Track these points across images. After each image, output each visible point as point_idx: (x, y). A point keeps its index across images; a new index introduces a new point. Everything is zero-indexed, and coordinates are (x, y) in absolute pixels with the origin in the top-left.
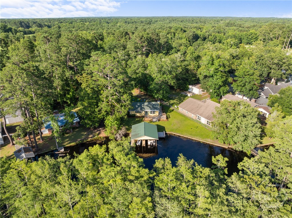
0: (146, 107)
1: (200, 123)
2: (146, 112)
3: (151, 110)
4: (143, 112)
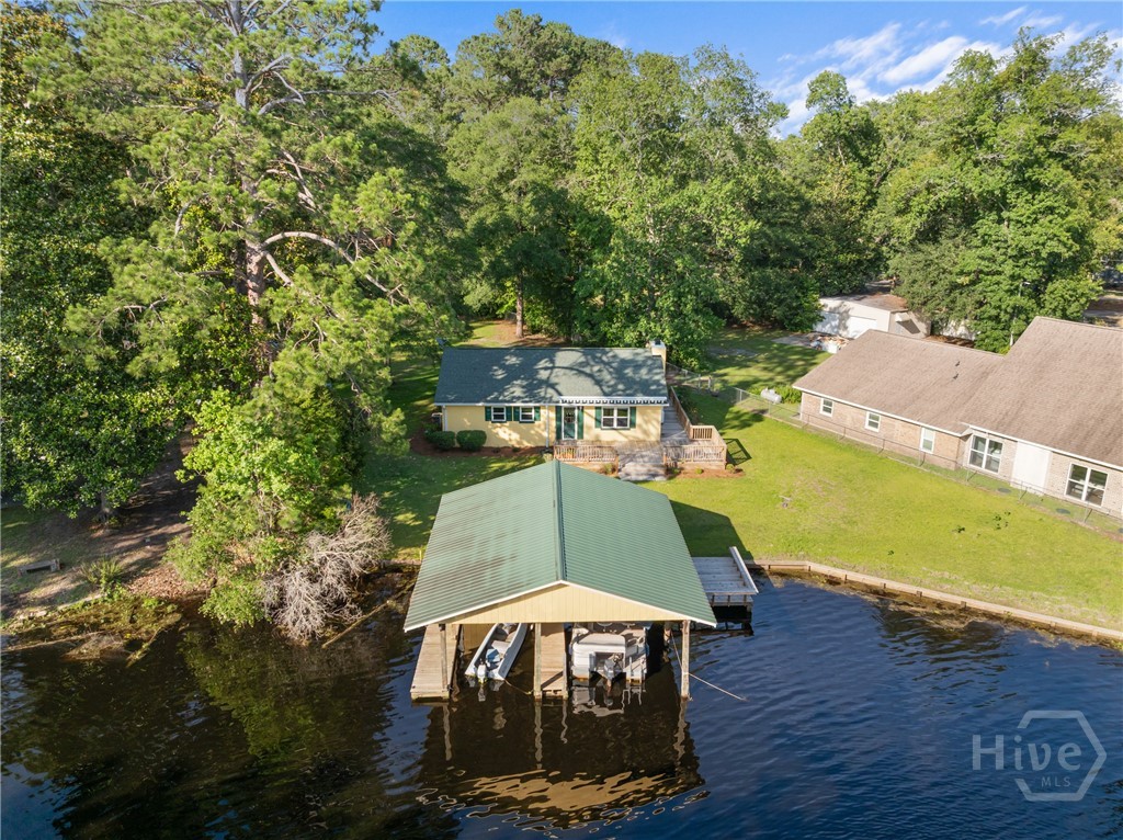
0: (564, 380)
1: (1005, 489)
2: (568, 419)
3: (605, 394)
4: (543, 412)
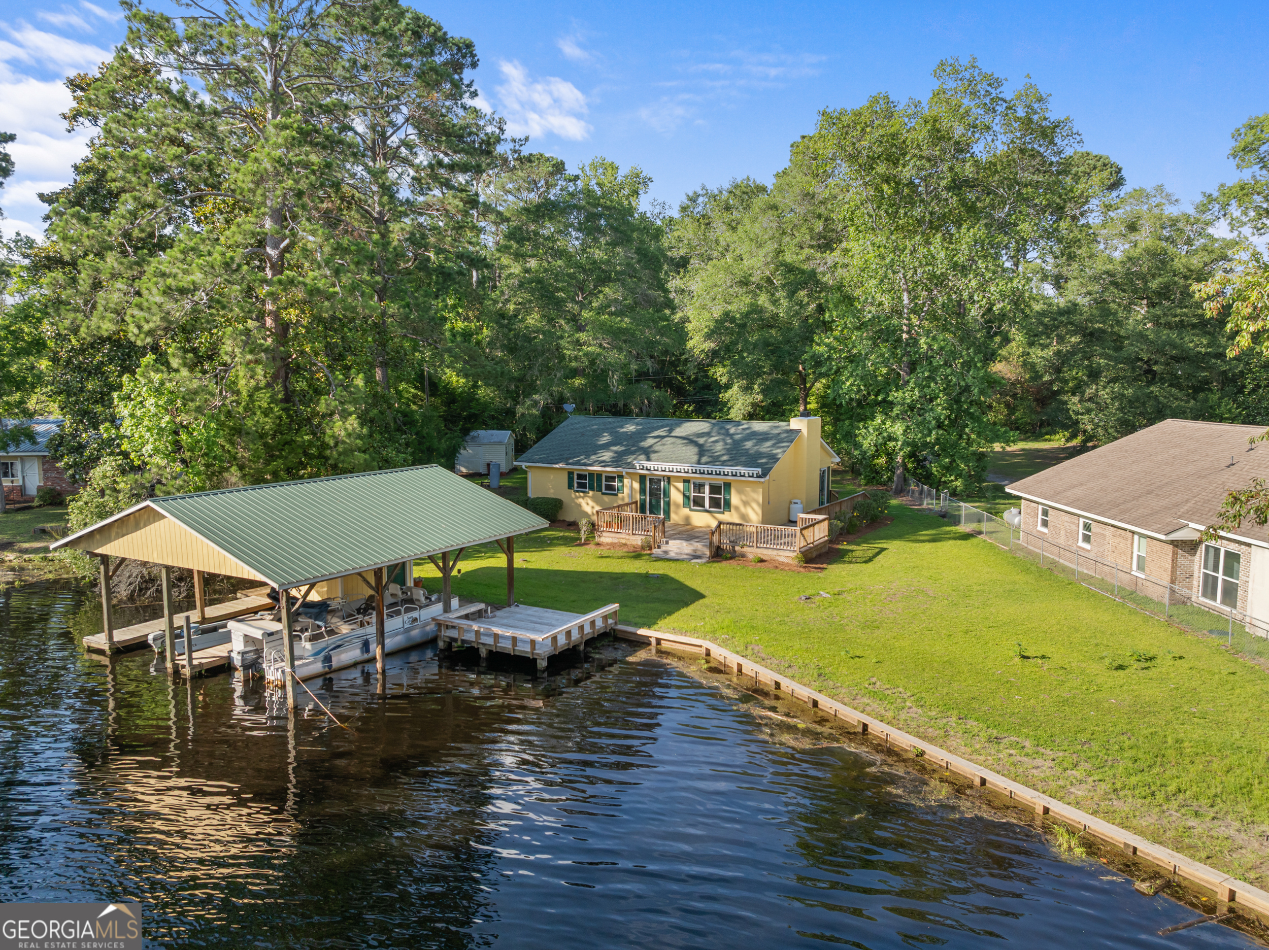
0: (669, 448)
2: (653, 493)
3: (698, 464)
4: (626, 481)
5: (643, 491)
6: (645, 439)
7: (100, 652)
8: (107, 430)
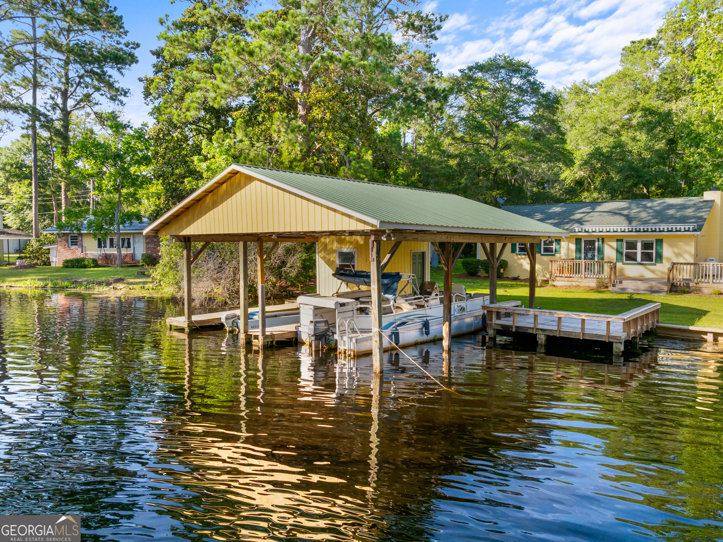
0: (598, 218)
4: (563, 243)
5: (578, 250)
6: (573, 214)
7: (181, 330)
8: (189, 182)
